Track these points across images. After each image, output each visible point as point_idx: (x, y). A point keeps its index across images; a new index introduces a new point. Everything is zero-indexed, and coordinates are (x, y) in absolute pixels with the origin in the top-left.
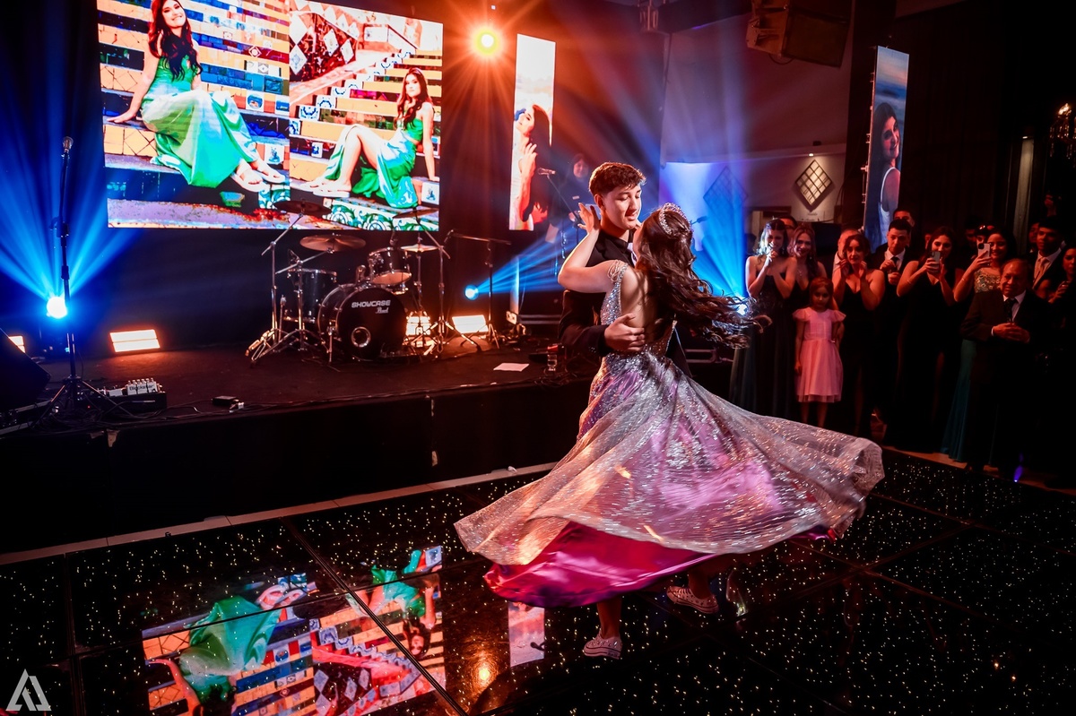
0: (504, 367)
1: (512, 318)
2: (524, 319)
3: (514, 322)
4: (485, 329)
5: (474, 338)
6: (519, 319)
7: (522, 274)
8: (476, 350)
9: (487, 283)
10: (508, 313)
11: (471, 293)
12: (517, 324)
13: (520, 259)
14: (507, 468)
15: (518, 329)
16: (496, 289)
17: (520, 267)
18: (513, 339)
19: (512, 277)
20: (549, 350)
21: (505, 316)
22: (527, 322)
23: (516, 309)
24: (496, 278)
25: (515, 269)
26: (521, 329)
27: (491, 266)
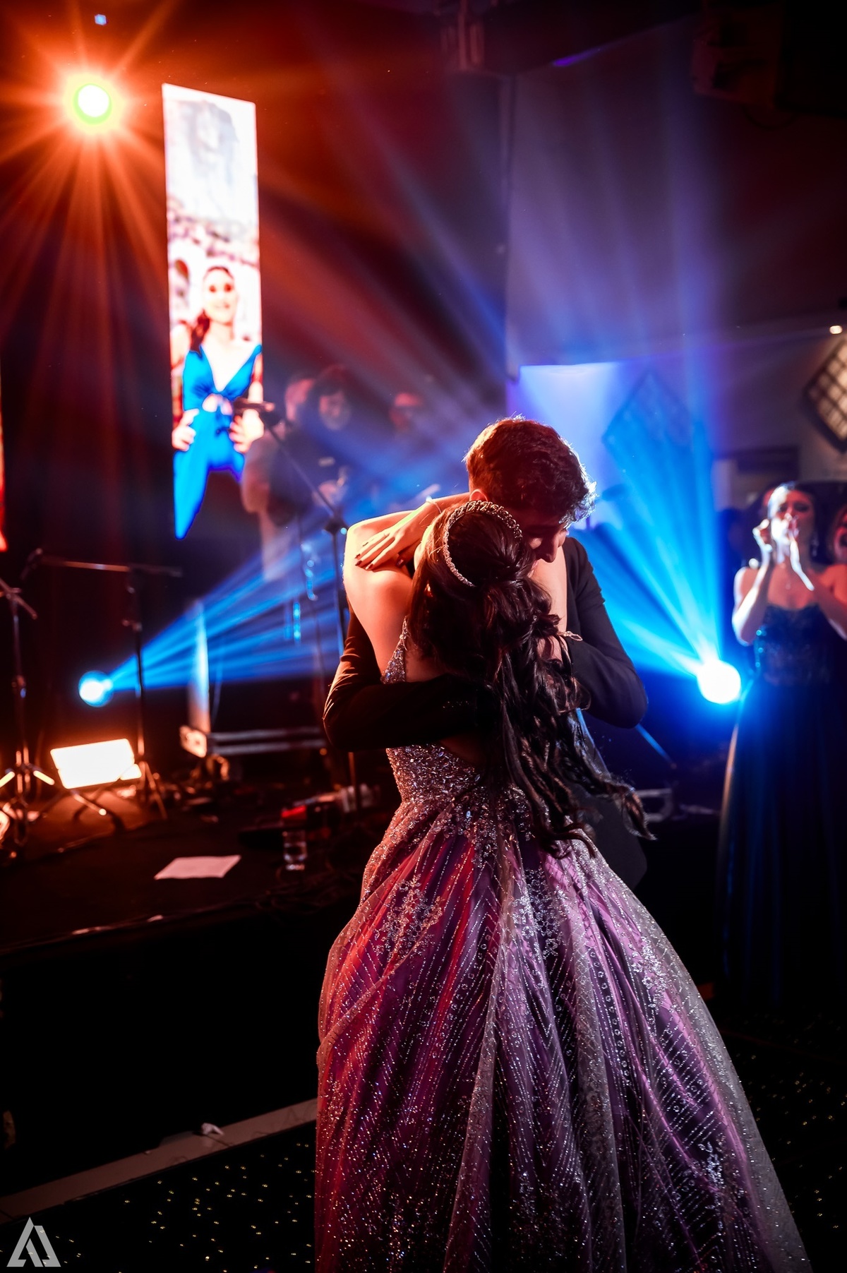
0: (181, 868)
1: (196, 743)
2: (223, 744)
3: (200, 751)
4: (135, 772)
5: (107, 797)
6: (211, 743)
7: (212, 642)
8: (112, 827)
9: (130, 667)
10: (185, 731)
11: (93, 690)
12: (209, 753)
13: (207, 608)
14: (199, 1132)
15: (210, 765)
16: (152, 678)
17: (209, 625)
18: (200, 793)
19: (189, 652)
20: (287, 820)
21: (177, 740)
22: (230, 750)
23: (204, 720)
24: (151, 655)
25: (193, 633)
26: (218, 766)
27: (138, 627)
